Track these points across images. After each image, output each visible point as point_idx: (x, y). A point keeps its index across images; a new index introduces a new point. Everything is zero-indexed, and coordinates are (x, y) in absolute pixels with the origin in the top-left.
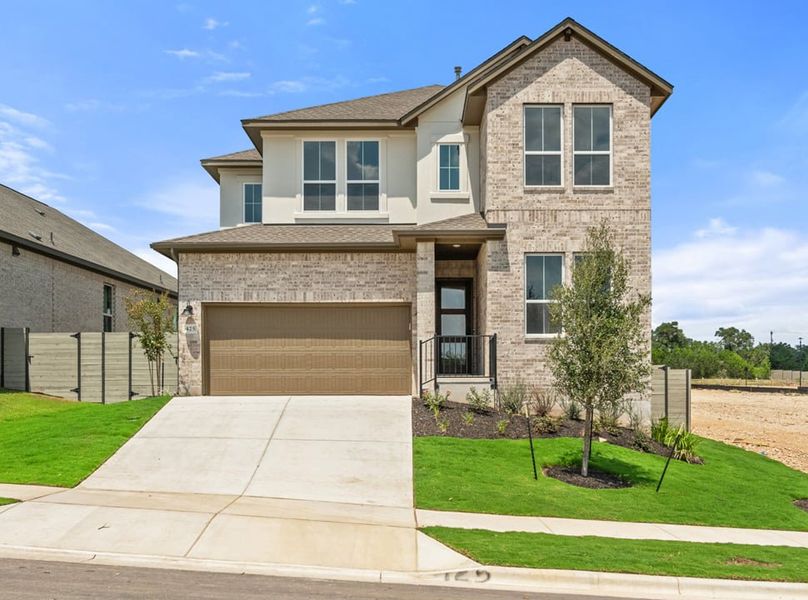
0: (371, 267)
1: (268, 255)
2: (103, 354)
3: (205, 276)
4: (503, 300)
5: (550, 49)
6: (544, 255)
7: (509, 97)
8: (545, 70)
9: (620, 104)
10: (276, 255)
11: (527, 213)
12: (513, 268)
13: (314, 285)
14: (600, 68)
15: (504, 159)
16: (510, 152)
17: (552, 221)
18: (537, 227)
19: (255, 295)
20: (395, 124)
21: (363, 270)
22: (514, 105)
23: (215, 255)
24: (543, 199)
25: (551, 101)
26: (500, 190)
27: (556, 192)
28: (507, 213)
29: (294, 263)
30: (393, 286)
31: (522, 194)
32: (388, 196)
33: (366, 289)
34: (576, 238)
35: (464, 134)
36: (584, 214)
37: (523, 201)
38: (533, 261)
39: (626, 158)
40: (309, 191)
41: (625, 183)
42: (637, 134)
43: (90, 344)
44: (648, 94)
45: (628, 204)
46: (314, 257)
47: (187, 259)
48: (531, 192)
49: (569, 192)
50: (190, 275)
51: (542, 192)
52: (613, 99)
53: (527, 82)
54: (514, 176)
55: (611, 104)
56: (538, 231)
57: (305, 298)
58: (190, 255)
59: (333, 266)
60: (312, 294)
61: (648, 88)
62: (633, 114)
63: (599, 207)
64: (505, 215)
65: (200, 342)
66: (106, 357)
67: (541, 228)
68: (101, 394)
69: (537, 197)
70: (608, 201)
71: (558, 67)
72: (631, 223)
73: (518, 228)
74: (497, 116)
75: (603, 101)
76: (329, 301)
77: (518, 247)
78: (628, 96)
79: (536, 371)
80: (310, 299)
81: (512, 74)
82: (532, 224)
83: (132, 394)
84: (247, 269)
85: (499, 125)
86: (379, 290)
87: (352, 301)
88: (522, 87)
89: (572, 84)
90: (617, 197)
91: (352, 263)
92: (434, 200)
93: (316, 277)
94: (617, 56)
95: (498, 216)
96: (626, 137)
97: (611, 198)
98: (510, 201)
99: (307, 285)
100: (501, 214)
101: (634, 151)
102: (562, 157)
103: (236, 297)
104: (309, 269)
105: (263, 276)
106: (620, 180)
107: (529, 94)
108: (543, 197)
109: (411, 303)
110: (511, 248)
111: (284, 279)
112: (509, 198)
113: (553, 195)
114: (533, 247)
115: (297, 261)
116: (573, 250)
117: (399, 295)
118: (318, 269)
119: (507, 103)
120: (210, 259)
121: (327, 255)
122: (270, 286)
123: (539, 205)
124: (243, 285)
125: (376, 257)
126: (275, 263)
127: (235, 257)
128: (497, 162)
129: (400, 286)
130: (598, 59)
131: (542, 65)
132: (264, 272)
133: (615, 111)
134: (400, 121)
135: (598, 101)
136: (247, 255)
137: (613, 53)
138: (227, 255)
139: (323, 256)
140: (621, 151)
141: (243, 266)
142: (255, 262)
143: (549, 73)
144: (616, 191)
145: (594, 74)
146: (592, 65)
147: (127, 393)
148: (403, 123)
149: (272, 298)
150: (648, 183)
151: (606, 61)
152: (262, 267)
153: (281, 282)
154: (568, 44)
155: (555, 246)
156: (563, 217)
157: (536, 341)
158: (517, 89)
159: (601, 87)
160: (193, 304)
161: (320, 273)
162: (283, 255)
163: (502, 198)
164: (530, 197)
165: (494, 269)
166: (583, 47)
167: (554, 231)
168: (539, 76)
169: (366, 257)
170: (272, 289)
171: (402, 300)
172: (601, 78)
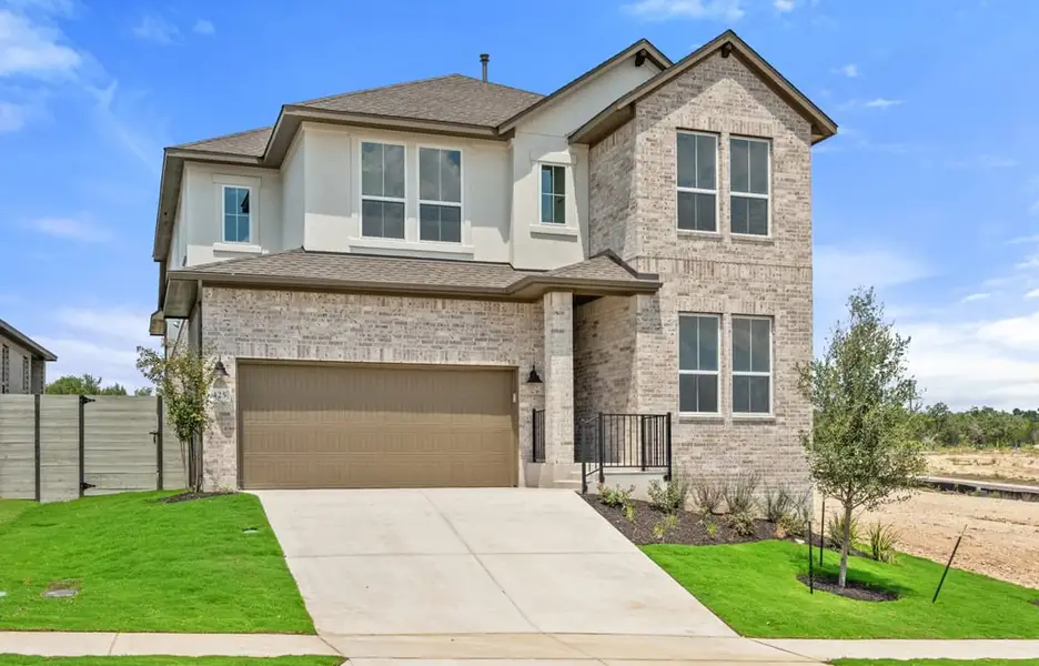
0: (469, 319)
1: (331, 296)
2: (37, 427)
3: (240, 320)
4: (655, 370)
5: (705, 66)
6: (698, 315)
7: (660, 119)
8: (700, 89)
9: (779, 140)
10: (343, 297)
11: (681, 263)
12: (665, 330)
13: (395, 341)
14: (759, 94)
15: (655, 194)
16: (661, 186)
17: (708, 275)
18: (693, 281)
19: (313, 351)
20: (489, 132)
21: (458, 321)
22: (666, 128)
23: (254, 292)
24: (698, 247)
25: (707, 129)
26: (651, 233)
27: (713, 239)
28: (660, 261)
29: (368, 308)
30: (495, 345)
31: (676, 240)
32: (472, 225)
33: (462, 347)
34: (734, 298)
35: (572, 154)
36: (743, 268)
37: (677, 248)
38: (687, 322)
39: (787, 205)
40: (370, 210)
41: (787, 235)
42: (798, 177)
43: (15, 411)
44: (809, 131)
45: (789, 260)
46: (393, 302)
47: (215, 296)
48: (687, 237)
49: (727, 240)
50: (220, 318)
51: (699, 238)
52: (774, 134)
53: (680, 102)
54: (667, 217)
55: (771, 139)
56: (693, 286)
57: (381, 356)
58: (220, 290)
59: (419, 315)
60: (391, 350)
61: (809, 125)
62: (794, 153)
63: (760, 262)
64: (657, 264)
65: (234, 415)
66: (42, 431)
67: (697, 282)
68: (33, 487)
69: (691, 244)
70: (768, 255)
71: (714, 87)
72: (792, 283)
73: (671, 281)
74: (647, 139)
75: (763, 135)
76: (414, 362)
77: (672, 304)
78: (789, 132)
79: (692, 458)
80: (389, 358)
81: (664, 90)
82: (687, 277)
83: (84, 486)
84: (301, 313)
85: (650, 152)
86: (480, 349)
87: (443, 362)
88: (675, 106)
89: (729, 109)
90: (778, 251)
91: (444, 312)
92: (535, 235)
93: (396, 329)
94: (781, 84)
95: (649, 265)
96: (787, 180)
97: (771, 251)
98: (662, 247)
99: (385, 339)
100: (653, 262)
101: (794, 198)
102: (717, 198)
103: (286, 353)
104: (387, 318)
105: (325, 324)
106: (781, 230)
107: (682, 116)
108: (699, 245)
109: (517, 367)
110: (663, 306)
111: (353, 329)
112: (662, 244)
113: (710, 243)
114: (688, 305)
115: (370, 305)
116: (731, 312)
117: (504, 356)
118: (401, 318)
119: (658, 125)
120: (249, 296)
121: (410, 300)
122: (334, 339)
123: (694, 255)
124: (297, 336)
125: (475, 305)
126: (340, 307)
127: (284, 296)
128: (648, 197)
129: (505, 344)
130: (757, 83)
131: (696, 82)
132: (325, 319)
133: (775, 148)
134: (497, 128)
135: (757, 134)
136: (302, 294)
137: (777, 80)
138: (273, 293)
139: (406, 300)
140: (782, 197)
141: (297, 310)
142: (313, 305)
143: (704, 94)
144: (777, 243)
145: (753, 102)
146: (751, 89)
147: (76, 485)
148: (502, 132)
149: (337, 355)
150: (810, 237)
151: (765, 87)
152: (323, 311)
153: (349, 333)
154: (725, 61)
155: (712, 306)
156: (721, 271)
157: (691, 421)
158: (670, 110)
159: (762, 118)
160: (224, 360)
161: (402, 323)
162: (352, 297)
163: (653, 242)
164: (685, 244)
165: (645, 330)
166: (741, 67)
167: (712, 287)
168: (693, 95)
169: (461, 305)
170: (337, 343)
171: (507, 364)
172: (760, 107)
